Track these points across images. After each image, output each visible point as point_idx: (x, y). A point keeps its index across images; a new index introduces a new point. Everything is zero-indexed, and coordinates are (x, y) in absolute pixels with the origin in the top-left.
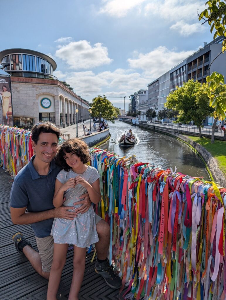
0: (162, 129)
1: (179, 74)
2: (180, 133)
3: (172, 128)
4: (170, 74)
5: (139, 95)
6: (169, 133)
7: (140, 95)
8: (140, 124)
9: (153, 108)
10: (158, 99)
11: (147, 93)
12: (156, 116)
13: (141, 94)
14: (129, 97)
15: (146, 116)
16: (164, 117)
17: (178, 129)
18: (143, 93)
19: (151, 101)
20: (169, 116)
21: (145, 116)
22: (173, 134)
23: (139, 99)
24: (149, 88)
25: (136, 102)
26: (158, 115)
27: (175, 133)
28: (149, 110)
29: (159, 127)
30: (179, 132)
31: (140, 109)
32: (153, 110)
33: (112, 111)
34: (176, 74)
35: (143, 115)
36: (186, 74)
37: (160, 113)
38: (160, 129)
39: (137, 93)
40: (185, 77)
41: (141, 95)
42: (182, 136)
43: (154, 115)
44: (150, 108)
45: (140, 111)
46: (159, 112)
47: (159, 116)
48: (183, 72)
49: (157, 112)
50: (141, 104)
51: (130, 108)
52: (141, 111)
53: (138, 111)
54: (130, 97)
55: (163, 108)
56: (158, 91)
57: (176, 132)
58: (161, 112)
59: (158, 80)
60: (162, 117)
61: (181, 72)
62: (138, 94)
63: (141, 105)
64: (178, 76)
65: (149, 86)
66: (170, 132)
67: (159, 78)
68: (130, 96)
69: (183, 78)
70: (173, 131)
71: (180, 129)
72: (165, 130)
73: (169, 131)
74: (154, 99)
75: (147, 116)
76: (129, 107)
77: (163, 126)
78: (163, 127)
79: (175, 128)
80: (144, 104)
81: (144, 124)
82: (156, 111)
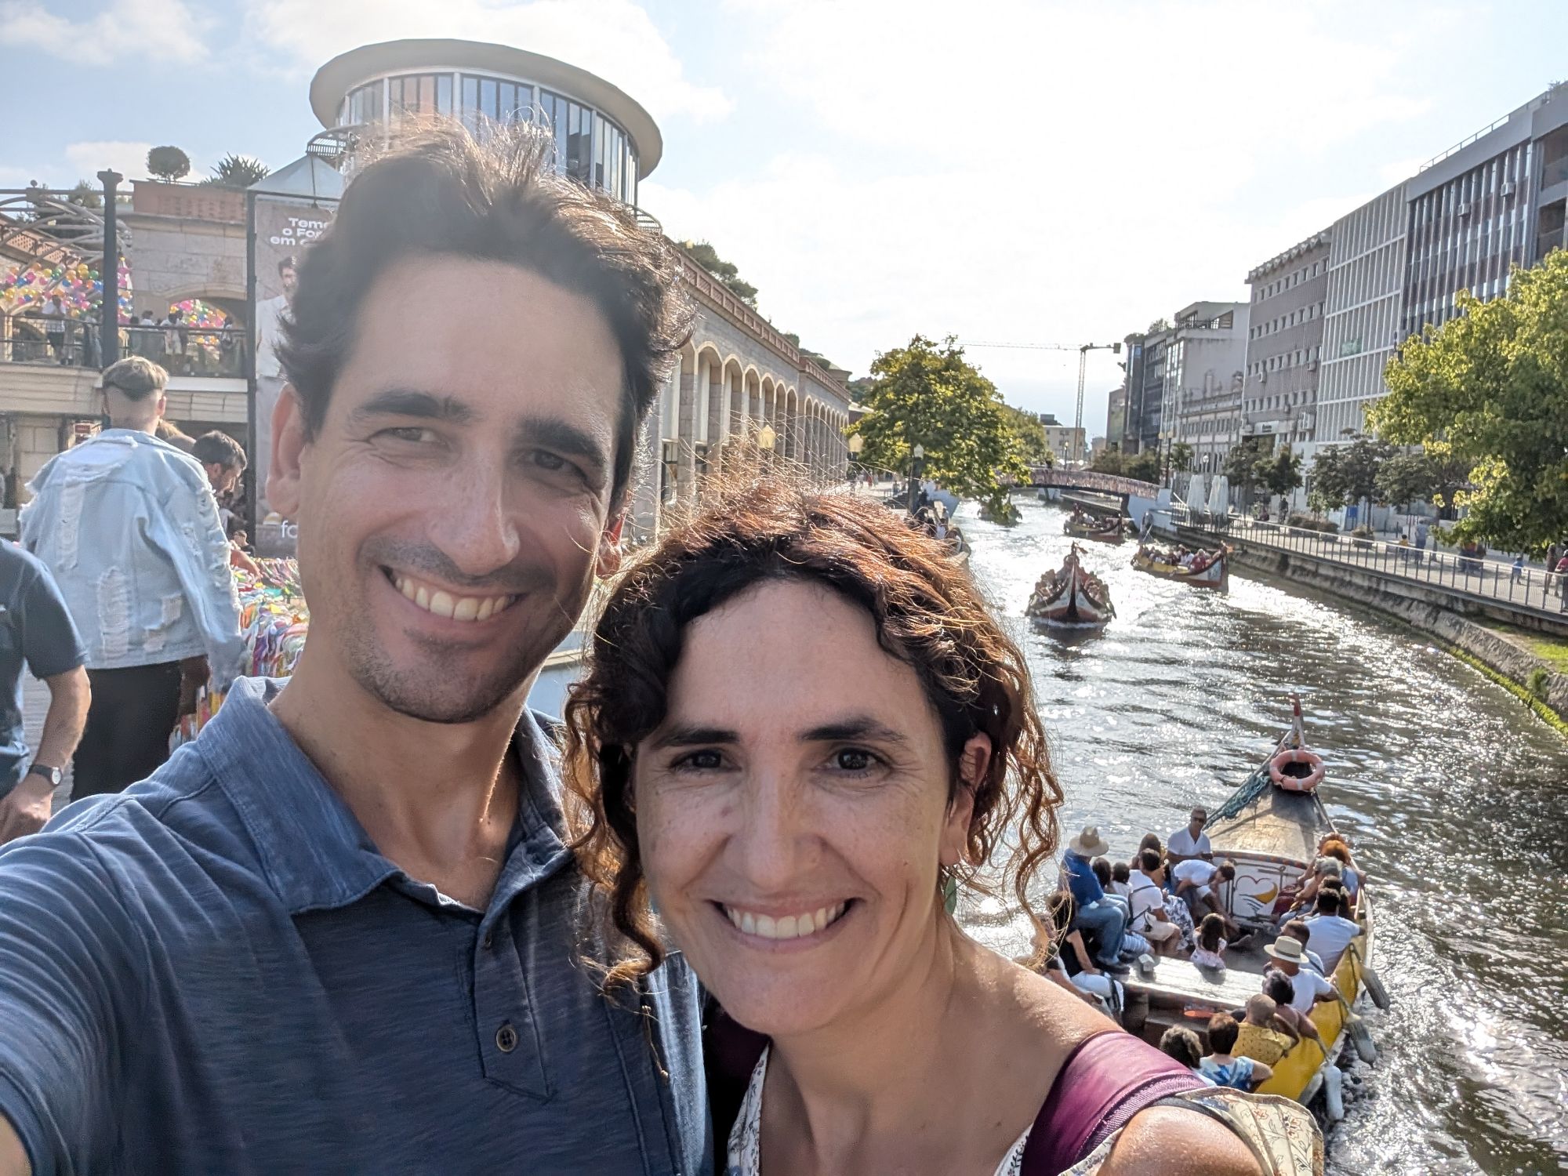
0: (1340, 574)
1: (1477, 205)
2: (1468, 615)
3: (1411, 574)
4: (1413, 203)
5: (1180, 335)
6: (1387, 605)
7: (1188, 341)
8: (1180, 528)
9: (1278, 426)
10: (1315, 371)
11: (1242, 325)
12: (1296, 481)
13: (1195, 334)
14: (1117, 348)
15: (1224, 479)
16: (1357, 496)
17: (1460, 582)
18: (1215, 326)
19: (1264, 382)
20: (1396, 487)
21: (1219, 482)
22: (1418, 616)
23: (1184, 363)
24: (1254, 296)
25: (1161, 379)
26: (1311, 480)
27: (1436, 609)
28: (1246, 439)
29: (1319, 561)
30: (1461, 608)
31: (1185, 431)
32: (1278, 444)
33: (995, 440)
34: (1455, 205)
35: (1208, 469)
36: (1526, 207)
37: (1331, 468)
38: (1326, 578)
39: (1172, 324)
40: (1520, 224)
41: (1201, 340)
42: (1489, 637)
43: (1284, 477)
44: (1260, 425)
45: (1188, 447)
46: (1321, 461)
47: (1322, 484)
48: (1507, 188)
49: (1307, 455)
50: (1198, 396)
51: (1120, 421)
52: (1191, 440)
53: (1175, 441)
54: (1124, 348)
55: (1349, 431)
56: (1321, 318)
57: (1443, 602)
58: (1334, 456)
59: (1319, 244)
60: (1339, 494)
61: (1493, 190)
62: (1178, 330)
63: (1192, 403)
64: (1466, 217)
65: (1257, 278)
66: (1399, 599)
67: (1329, 231)
68: (1121, 340)
69: (1508, 230)
70: (1416, 595)
71: (1472, 584)
72: (1359, 587)
73: (1387, 595)
74: (1289, 370)
75: (1233, 481)
76: (1111, 413)
77: (1349, 554)
78: (1344, 560)
79: (1434, 577)
80: (1213, 399)
81: (1210, 534)
82: (1297, 447)
